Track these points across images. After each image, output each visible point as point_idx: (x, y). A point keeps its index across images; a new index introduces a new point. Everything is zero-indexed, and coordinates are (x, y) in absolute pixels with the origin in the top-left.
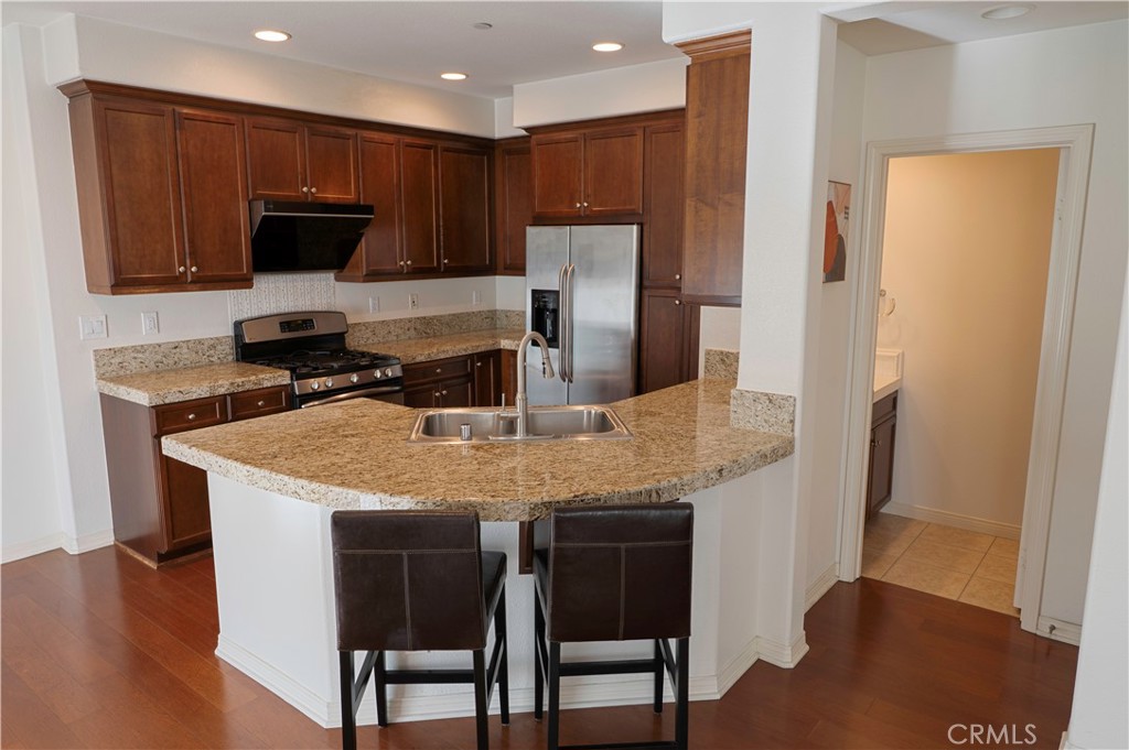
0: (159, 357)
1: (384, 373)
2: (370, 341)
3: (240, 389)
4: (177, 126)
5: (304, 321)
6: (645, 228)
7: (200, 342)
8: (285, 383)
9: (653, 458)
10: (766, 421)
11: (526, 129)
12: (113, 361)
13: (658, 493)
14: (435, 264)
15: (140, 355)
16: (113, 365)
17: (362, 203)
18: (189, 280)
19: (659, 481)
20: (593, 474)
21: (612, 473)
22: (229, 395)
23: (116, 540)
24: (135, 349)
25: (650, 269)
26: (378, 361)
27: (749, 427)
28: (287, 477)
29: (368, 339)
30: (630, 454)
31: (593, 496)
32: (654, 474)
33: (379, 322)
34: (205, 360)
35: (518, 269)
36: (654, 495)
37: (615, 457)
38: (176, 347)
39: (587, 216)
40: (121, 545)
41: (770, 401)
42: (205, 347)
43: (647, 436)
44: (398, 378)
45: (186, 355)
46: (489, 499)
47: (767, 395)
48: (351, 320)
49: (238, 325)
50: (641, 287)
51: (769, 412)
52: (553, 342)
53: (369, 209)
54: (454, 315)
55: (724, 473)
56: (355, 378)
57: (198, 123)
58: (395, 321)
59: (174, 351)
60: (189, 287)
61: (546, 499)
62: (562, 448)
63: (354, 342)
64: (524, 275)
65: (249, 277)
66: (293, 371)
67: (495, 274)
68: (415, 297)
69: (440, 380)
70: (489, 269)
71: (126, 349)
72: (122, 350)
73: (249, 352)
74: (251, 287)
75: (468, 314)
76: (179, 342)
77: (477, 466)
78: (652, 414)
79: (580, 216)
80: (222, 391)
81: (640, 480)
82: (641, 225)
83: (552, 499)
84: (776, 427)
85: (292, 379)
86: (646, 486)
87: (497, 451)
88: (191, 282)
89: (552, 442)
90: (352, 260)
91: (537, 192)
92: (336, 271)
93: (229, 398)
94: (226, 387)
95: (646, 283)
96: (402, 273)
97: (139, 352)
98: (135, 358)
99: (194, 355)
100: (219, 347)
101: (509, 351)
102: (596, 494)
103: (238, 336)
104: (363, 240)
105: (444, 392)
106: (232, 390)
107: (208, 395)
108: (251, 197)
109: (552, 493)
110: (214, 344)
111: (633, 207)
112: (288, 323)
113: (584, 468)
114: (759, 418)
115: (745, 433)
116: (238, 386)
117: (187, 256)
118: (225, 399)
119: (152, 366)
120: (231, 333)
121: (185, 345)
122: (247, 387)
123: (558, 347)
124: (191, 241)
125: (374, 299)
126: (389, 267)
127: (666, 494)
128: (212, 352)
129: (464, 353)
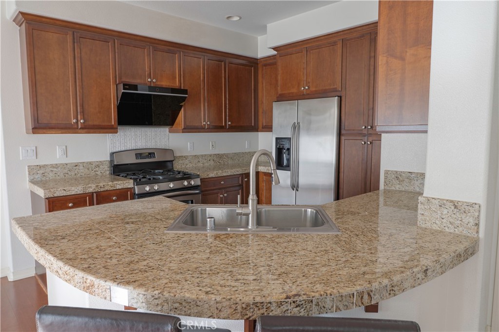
0: (66, 171)
1: (189, 183)
2: (188, 166)
3: (102, 190)
4: (75, 41)
5: (150, 154)
6: (342, 98)
7: (90, 163)
8: (129, 187)
9: (360, 254)
10: (451, 223)
11: (275, 49)
12: (39, 172)
13: (369, 295)
14: (224, 125)
15: (55, 169)
16: (38, 173)
17: (182, 88)
18: (80, 127)
19: (370, 283)
20: (306, 270)
21: (324, 269)
22: (95, 192)
23: (36, 274)
24: (52, 166)
25: (346, 123)
26: (187, 176)
27: (435, 227)
28: (53, 258)
29: (187, 165)
30: (339, 249)
31: (305, 297)
32: (364, 273)
33: (193, 156)
34: (93, 173)
35: (269, 128)
36: (366, 297)
37: (326, 251)
38: (76, 166)
39: (308, 94)
40: (37, 277)
41: (456, 207)
42: (93, 166)
43: (352, 232)
44: (198, 186)
45: (82, 171)
46: (203, 296)
47: (452, 201)
48: (177, 154)
49: (112, 154)
50: (340, 134)
51: (454, 216)
52: (287, 168)
53: (185, 92)
54: (235, 153)
55: (429, 273)
56: (172, 185)
57: (88, 40)
58: (202, 155)
59: (75, 168)
60: (80, 131)
61: (258, 299)
62: (282, 240)
63: (178, 166)
64: (272, 131)
65: (115, 126)
66: (135, 180)
67: (257, 131)
68: (214, 143)
69: (224, 188)
70: (255, 129)
71: (47, 165)
72: (45, 166)
73: (118, 170)
74: (116, 132)
75: (243, 153)
76: (78, 163)
77: (208, 255)
78: (353, 213)
79: (304, 95)
80: (91, 190)
81: (352, 280)
82: (340, 97)
83: (263, 300)
84: (461, 229)
85: (134, 185)
86: (358, 288)
87: (230, 241)
88: (81, 128)
89: (275, 234)
90: (177, 121)
91: (279, 83)
92: (170, 127)
93: (95, 195)
94: (93, 188)
95: (343, 132)
96: (204, 128)
97: (54, 167)
98: (52, 171)
99: (87, 170)
100: (101, 166)
101: (263, 173)
102: (308, 296)
103: (112, 161)
104: (183, 109)
105: (225, 195)
106: (96, 190)
107: (82, 192)
108: (118, 82)
109: (265, 292)
110: (99, 164)
111: (335, 87)
112: (141, 154)
113: (298, 263)
114: (444, 221)
115: (434, 233)
116: (101, 187)
117: (79, 114)
118: (93, 195)
119: (62, 175)
120: (108, 159)
121: (81, 165)
122: (106, 188)
123: (290, 171)
124: (82, 106)
125: (191, 143)
126: (197, 124)
127: (377, 296)
128: (97, 169)
129: (237, 173)
